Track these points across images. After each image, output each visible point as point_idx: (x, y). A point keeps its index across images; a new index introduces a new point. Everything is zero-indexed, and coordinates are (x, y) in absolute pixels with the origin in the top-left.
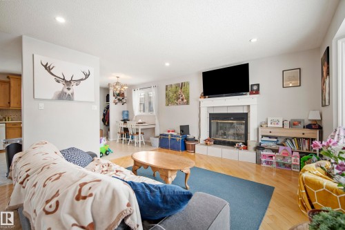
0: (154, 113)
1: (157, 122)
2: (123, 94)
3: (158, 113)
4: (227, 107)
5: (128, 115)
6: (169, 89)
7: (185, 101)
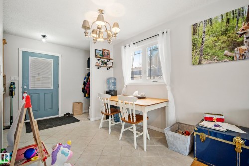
0: (165, 78)
1: (170, 97)
2: (108, 54)
3: (172, 81)
5: (114, 84)
6: (200, 30)
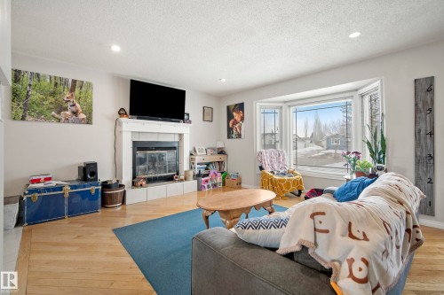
4: (158, 133)
7: (82, 116)
